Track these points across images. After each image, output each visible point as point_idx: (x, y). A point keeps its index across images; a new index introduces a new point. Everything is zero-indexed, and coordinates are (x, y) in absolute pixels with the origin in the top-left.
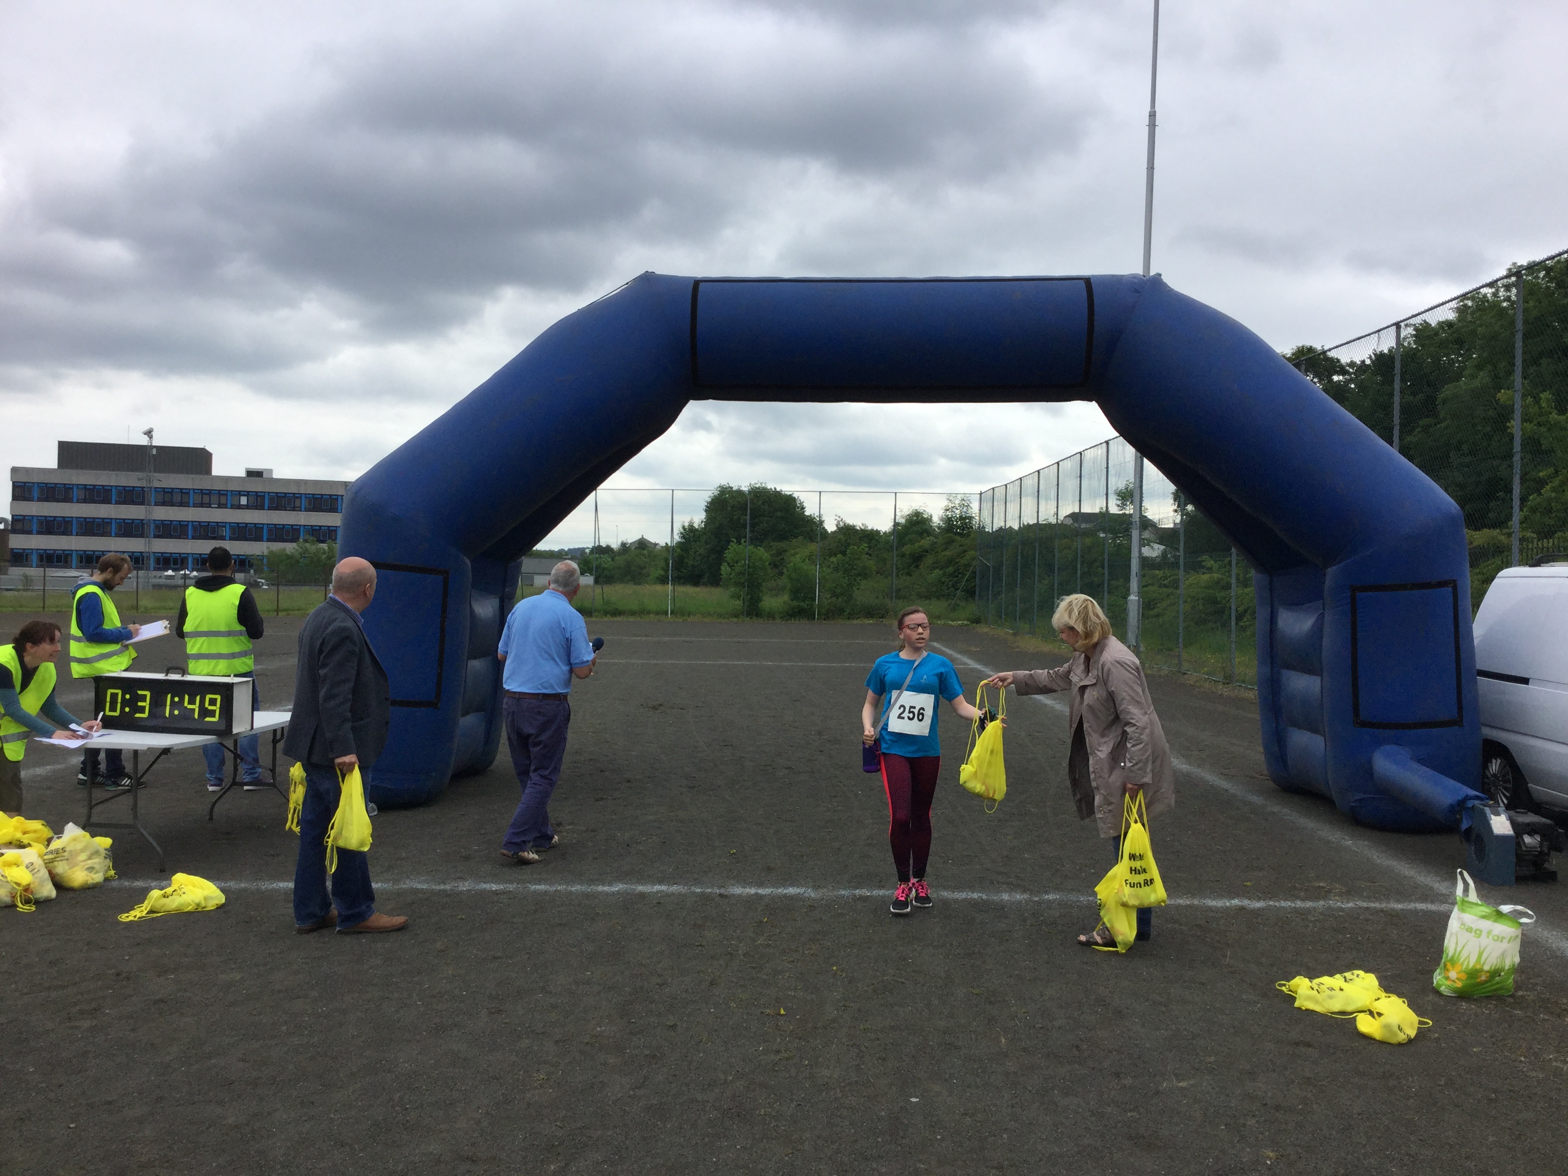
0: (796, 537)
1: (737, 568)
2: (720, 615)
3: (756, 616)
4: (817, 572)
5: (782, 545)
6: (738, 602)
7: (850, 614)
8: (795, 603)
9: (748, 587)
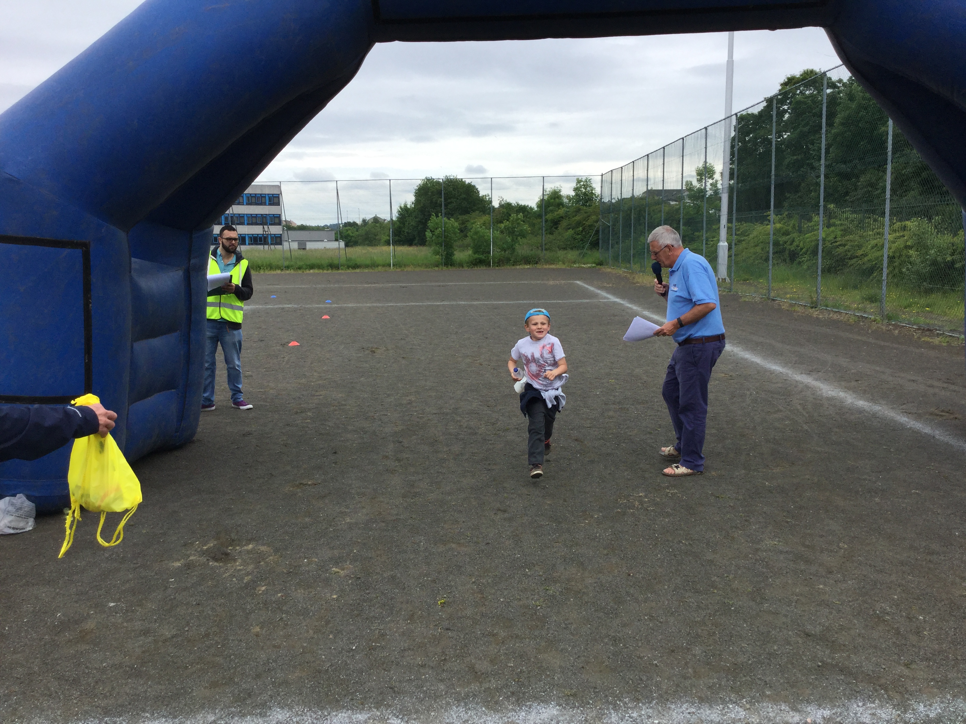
0: (474, 211)
1: (437, 232)
2: (427, 266)
3: (451, 265)
4: (491, 234)
5: (466, 217)
6: (438, 256)
7: (514, 262)
8: (477, 256)
9: (445, 246)
